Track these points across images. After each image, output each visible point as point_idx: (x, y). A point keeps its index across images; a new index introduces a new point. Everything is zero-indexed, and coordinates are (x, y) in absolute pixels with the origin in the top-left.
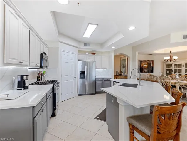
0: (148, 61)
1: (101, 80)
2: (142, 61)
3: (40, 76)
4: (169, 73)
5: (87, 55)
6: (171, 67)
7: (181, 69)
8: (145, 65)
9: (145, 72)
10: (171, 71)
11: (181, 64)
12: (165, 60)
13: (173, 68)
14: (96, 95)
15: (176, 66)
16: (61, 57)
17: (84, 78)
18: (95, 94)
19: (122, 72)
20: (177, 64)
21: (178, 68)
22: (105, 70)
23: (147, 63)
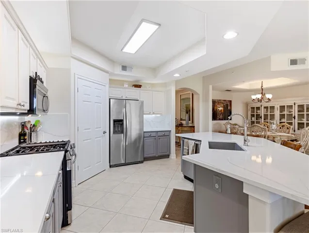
0: (225, 102)
1: (153, 134)
2: (216, 101)
3: (27, 131)
4: (255, 120)
5: (126, 88)
6: (258, 111)
7: (274, 115)
8: (220, 109)
9: (220, 119)
10: (258, 117)
11: (274, 107)
12: (254, 100)
13: (262, 112)
14: (145, 162)
15: (265, 109)
16: (76, 89)
17: (122, 132)
18: (142, 162)
19: (184, 120)
20: (268, 107)
21: (269, 113)
22: (158, 117)
23: (223, 105)
